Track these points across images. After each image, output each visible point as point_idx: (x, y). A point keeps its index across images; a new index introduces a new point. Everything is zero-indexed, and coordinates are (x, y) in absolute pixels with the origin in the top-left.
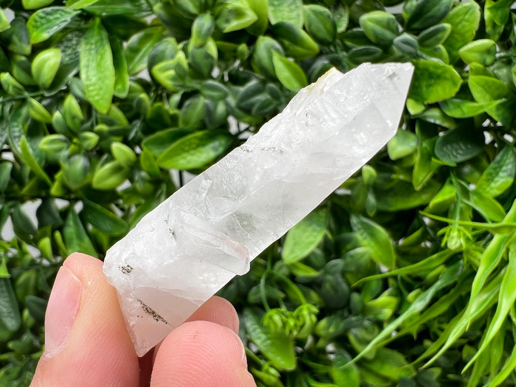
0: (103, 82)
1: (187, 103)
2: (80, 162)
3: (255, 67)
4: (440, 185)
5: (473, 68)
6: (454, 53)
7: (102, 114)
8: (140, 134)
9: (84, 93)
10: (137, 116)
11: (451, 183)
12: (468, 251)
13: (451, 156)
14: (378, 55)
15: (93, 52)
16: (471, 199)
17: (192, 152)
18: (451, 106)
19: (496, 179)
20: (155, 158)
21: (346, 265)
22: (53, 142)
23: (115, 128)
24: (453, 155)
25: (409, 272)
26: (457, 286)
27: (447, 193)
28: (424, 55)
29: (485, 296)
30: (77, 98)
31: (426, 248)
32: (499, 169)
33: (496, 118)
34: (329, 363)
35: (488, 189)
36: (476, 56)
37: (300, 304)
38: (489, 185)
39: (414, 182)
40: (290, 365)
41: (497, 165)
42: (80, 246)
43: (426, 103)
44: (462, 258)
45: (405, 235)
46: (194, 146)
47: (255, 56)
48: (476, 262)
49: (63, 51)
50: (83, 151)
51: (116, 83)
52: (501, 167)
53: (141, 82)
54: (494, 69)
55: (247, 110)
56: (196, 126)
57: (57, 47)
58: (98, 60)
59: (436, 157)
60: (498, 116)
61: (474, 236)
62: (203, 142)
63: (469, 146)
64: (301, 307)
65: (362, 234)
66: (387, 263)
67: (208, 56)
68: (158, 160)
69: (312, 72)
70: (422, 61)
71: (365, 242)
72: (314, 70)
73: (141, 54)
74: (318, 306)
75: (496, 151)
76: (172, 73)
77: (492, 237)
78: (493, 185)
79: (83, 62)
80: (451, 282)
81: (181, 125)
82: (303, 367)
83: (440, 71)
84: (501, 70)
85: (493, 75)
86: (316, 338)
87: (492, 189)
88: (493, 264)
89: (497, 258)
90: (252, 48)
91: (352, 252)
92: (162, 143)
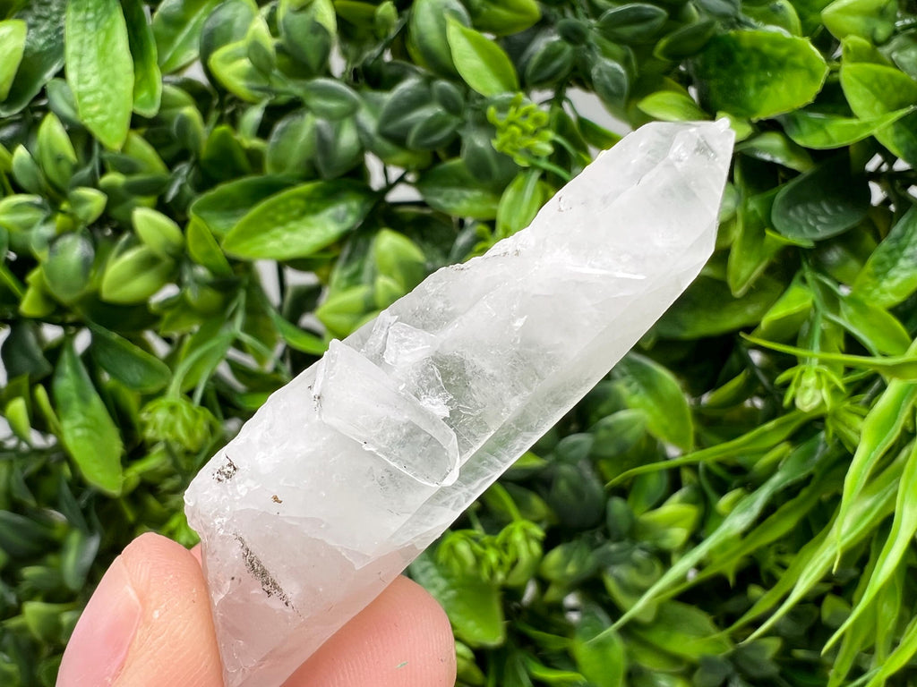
0: (112, 86)
1: (279, 126)
2: (75, 250)
3: (412, 51)
4: (780, 286)
5: (850, 46)
6: (813, 18)
7: (112, 151)
8: (188, 190)
9: (75, 110)
10: (183, 155)
11: (804, 280)
12: (835, 415)
13: (805, 229)
14: (659, 22)
15: (91, 26)
16: (843, 313)
17: (292, 225)
18: (805, 128)
19: (893, 273)
20: (218, 239)
21: (597, 444)
22: (17, 208)
23: (137, 178)
24: (808, 225)
25: (720, 457)
26: (813, 483)
27: (796, 300)
28: (752, 21)
29: (868, 503)
30: (64, 120)
31: (754, 410)
32: (897, 254)
33: (894, 150)
34: (567, 631)
35: (876, 292)
36: (856, 21)
37: (510, 521)
38: (877, 286)
39: (731, 281)
40: (492, 634)
41: (894, 245)
42: (84, 414)
43: (755, 119)
44: (824, 428)
45: (712, 385)
46: (295, 213)
47: (413, 29)
48: (852, 435)
49: (31, 26)
50: (81, 227)
51: (137, 88)
52: (902, 249)
53: (189, 87)
54: (892, 52)
55: (398, 140)
56: (298, 173)
57: (20, 17)
58: (100, 44)
59: (773, 229)
60: (898, 146)
61: (848, 385)
62: (313, 206)
63: (840, 208)
64: (511, 526)
65: (629, 385)
66: (678, 440)
67: (318, 28)
68: (223, 243)
69: (529, 60)
70: (748, 30)
71: (635, 400)
72: (531, 55)
73: (187, 30)
74: (545, 525)
75: (892, 219)
76: (245, 64)
77: (883, 387)
78: (886, 284)
79: (71, 47)
80: (802, 475)
81: (269, 170)
82: (518, 639)
83: (783, 52)
84: (907, 52)
85: (890, 62)
86: (543, 584)
87: (883, 292)
88: (886, 438)
89: (893, 428)
90: (406, 13)
91: (609, 420)
92: (231, 207)
